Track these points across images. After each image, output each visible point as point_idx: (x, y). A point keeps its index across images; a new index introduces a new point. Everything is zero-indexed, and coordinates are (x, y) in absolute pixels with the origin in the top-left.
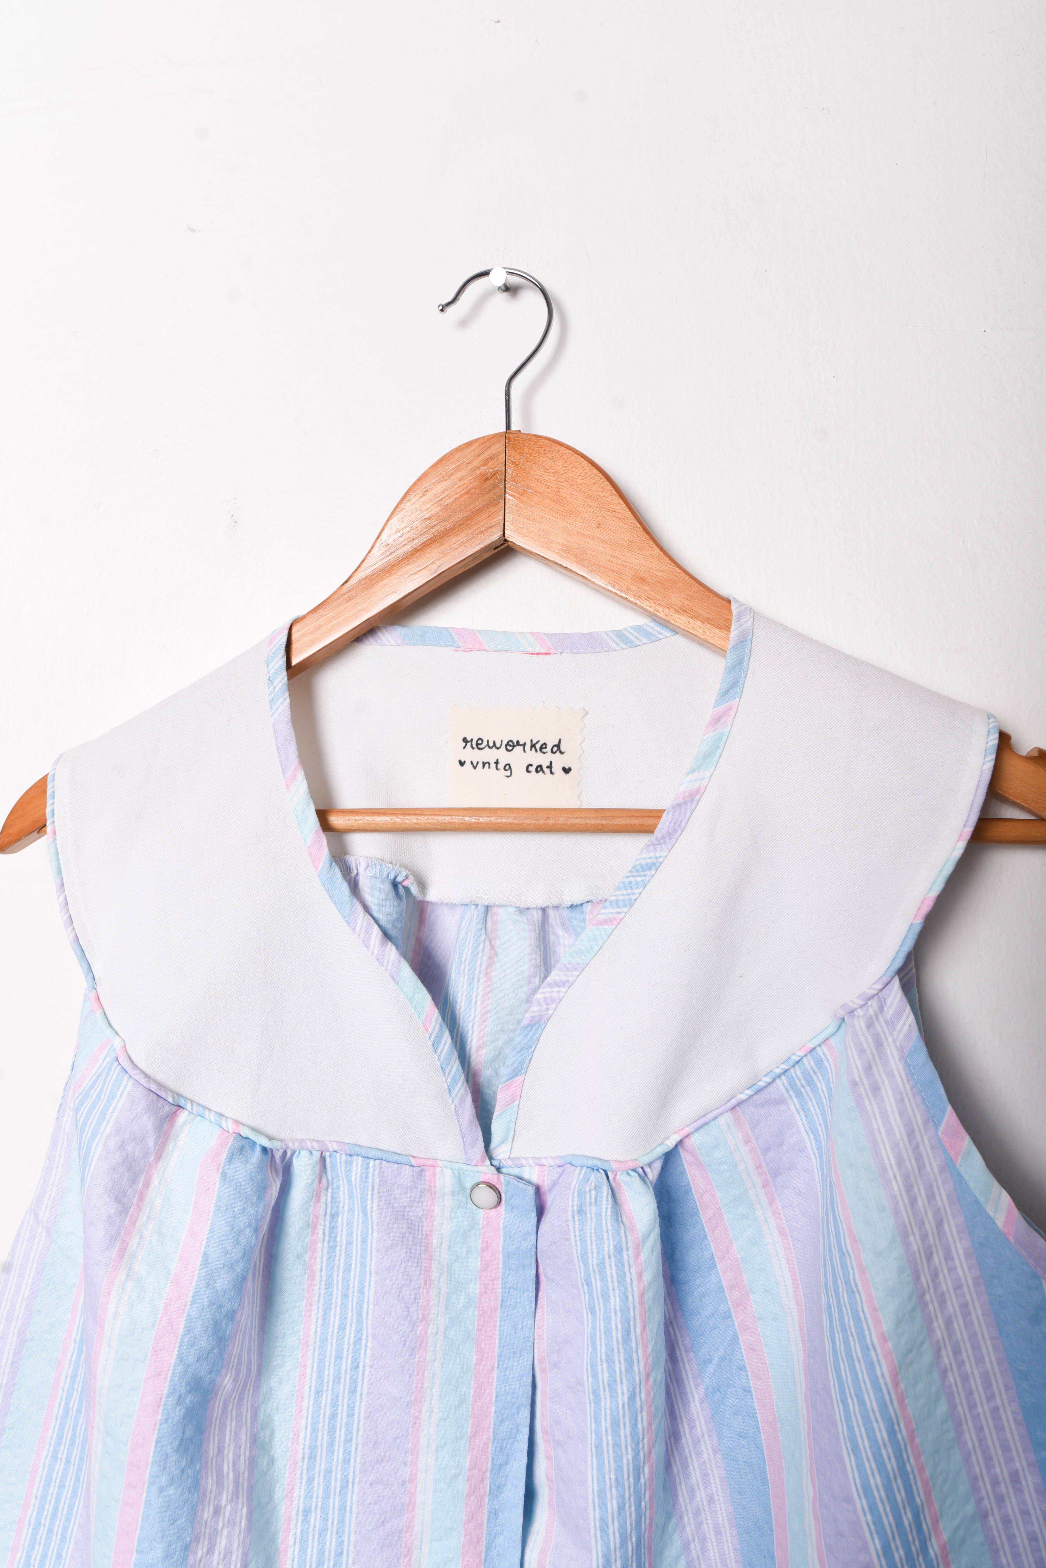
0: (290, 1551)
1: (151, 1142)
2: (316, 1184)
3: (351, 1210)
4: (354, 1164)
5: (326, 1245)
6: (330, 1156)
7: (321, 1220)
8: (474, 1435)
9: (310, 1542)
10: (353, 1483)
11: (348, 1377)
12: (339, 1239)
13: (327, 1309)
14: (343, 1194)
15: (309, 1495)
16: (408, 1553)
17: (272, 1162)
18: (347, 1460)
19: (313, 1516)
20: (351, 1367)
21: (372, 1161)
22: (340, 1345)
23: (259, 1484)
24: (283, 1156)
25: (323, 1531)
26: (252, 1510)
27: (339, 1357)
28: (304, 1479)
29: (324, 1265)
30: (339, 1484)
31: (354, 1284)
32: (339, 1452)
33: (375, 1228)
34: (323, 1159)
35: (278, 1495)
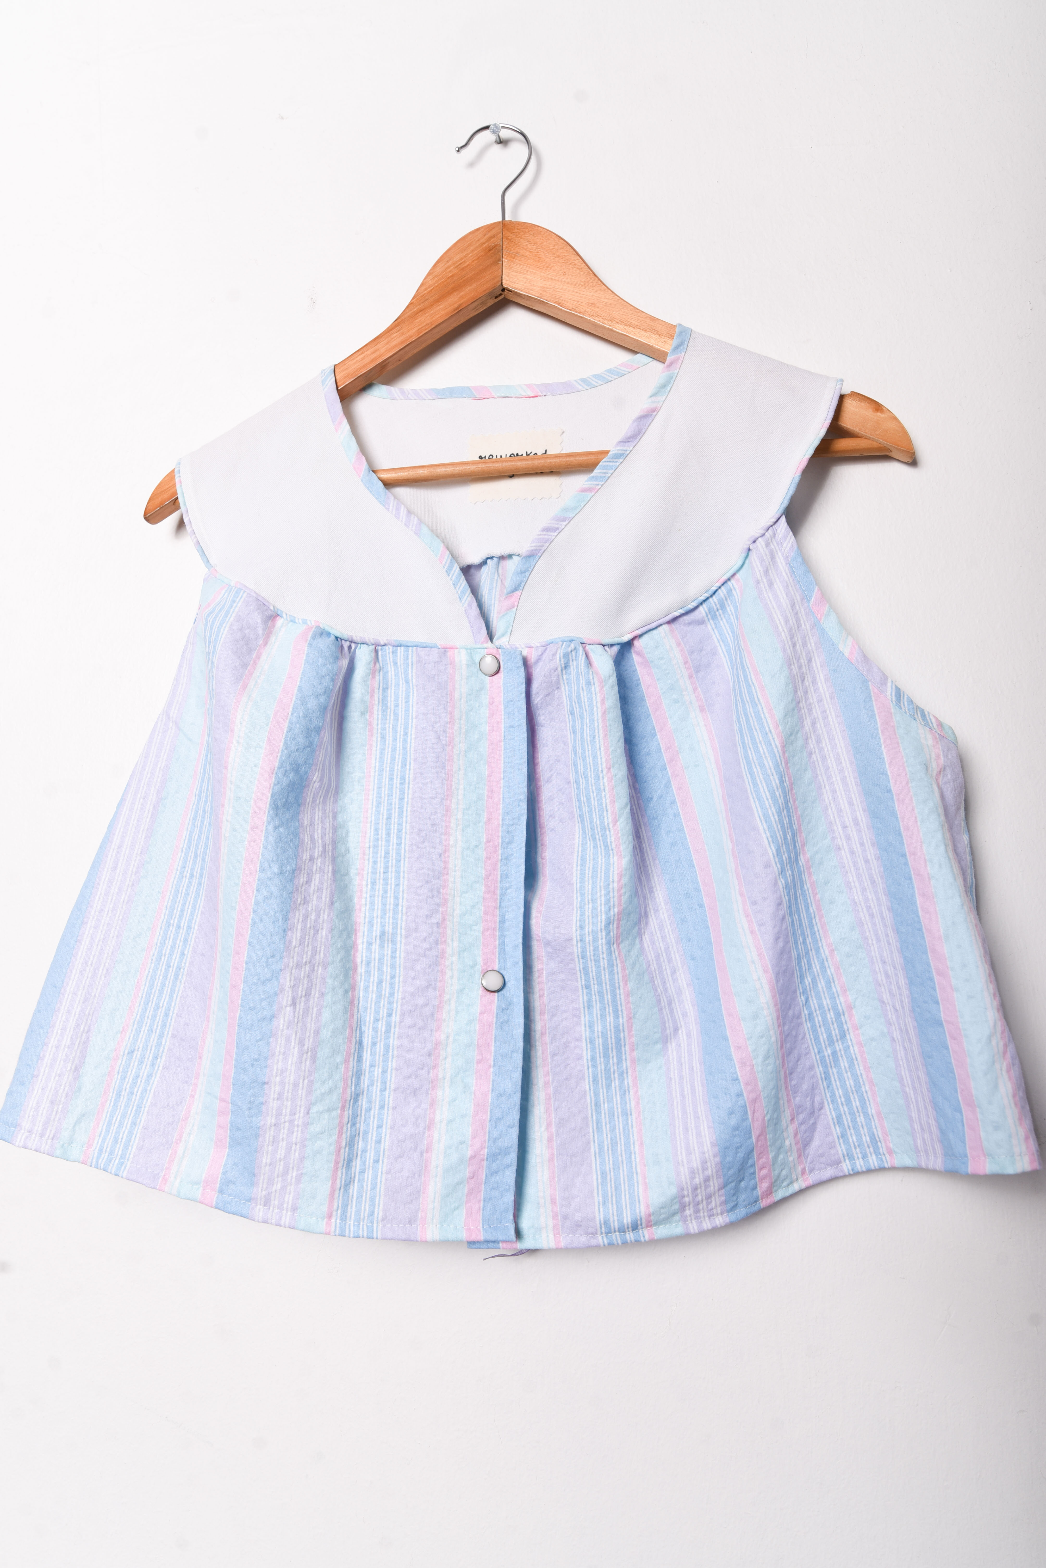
0: (363, 908)
1: (260, 631)
2: (372, 665)
3: (397, 685)
4: (399, 652)
5: (380, 708)
6: (382, 650)
7: (376, 691)
8: (489, 821)
9: (376, 902)
10: (404, 858)
11: (398, 790)
12: (389, 704)
13: (382, 751)
14: (391, 674)
15: (374, 872)
16: (445, 903)
17: (342, 647)
18: (399, 844)
19: (378, 884)
20: (400, 783)
21: (410, 648)
22: (392, 771)
23: (339, 860)
24: (350, 647)
25: (385, 893)
26: (334, 872)
27: (391, 779)
28: (371, 861)
29: (380, 720)
30: (394, 860)
31: (400, 731)
32: (394, 840)
33: (415, 688)
34: (375, 651)
35: (352, 872)
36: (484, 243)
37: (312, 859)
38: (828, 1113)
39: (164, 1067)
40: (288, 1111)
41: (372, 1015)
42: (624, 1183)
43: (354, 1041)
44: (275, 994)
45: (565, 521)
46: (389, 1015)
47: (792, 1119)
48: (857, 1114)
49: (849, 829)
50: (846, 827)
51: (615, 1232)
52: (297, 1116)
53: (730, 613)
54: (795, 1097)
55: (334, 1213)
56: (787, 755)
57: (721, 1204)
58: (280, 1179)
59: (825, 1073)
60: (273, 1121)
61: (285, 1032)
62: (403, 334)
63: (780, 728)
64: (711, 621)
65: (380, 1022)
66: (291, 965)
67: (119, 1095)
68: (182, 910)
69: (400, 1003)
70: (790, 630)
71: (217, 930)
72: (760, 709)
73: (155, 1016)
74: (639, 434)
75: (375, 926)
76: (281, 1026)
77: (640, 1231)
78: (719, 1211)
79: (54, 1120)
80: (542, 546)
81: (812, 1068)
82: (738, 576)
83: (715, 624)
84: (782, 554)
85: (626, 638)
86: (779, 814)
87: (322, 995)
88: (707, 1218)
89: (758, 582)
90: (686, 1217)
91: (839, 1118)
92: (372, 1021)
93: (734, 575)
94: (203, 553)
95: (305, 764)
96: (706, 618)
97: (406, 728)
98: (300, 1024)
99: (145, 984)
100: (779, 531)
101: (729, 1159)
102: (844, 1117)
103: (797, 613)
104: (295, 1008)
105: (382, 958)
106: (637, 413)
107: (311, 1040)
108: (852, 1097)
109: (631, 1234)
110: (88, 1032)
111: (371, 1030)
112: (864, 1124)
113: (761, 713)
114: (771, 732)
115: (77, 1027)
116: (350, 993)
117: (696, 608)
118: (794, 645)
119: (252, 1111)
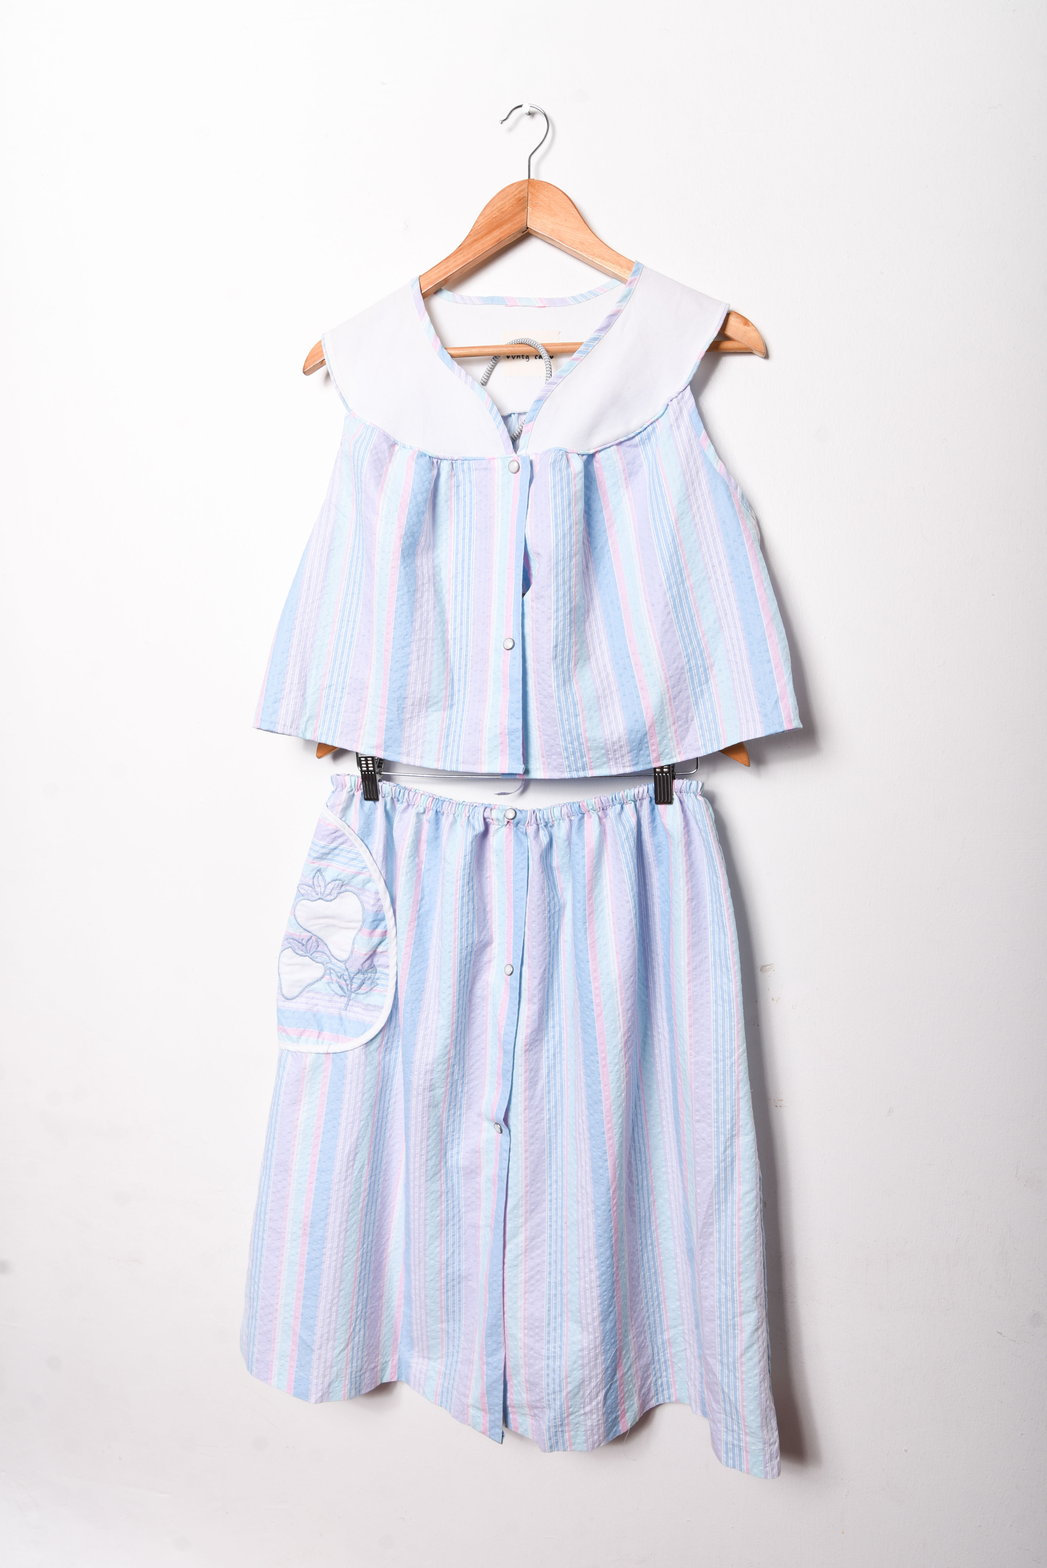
0: (451, 611)
1: (387, 453)
2: (450, 472)
3: (465, 484)
4: (466, 464)
5: (456, 497)
6: (455, 463)
7: (453, 488)
9: (457, 607)
10: (472, 583)
11: (468, 545)
12: (461, 495)
13: (458, 523)
14: (461, 478)
15: (456, 591)
17: (433, 463)
18: (469, 576)
19: (458, 598)
20: (469, 541)
21: (472, 462)
22: (464, 535)
23: (437, 585)
24: (438, 463)
25: (462, 602)
26: (435, 591)
27: (464, 539)
28: (454, 585)
29: (456, 505)
30: (467, 584)
31: (468, 511)
32: (466, 573)
33: (476, 486)
34: (452, 464)
35: (444, 591)
36: (517, 195)
37: (423, 584)
38: (696, 722)
39: (348, 693)
41: (458, 665)
43: (448, 679)
44: (409, 654)
45: (561, 378)
46: (467, 665)
47: (674, 724)
48: (711, 723)
49: (716, 567)
51: (573, 771)
52: (422, 715)
53: (653, 442)
54: (677, 712)
55: (442, 761)
56: (678, 526)
57: (629, 761)
58: (414, 744)
59: (695, 700)
60: (410, 718)
61: (414, 673)
62: (464, 256)
63: (676, 511)
64: (642, 446)
65: (462, 668)
66: (416, 639)
67: (327, 706)
68: (350, 612)
69: (471, 660)
70: (687, 456)
71: (373, 622)
73: (340, 668)
74: (609, 326)
75: (457, 620)
76: (413, 670)
78: (628, 765)
79: (296, 720)
81: (689, 697)
82: (660, 418)
83: (645, 447)
84: (688, 408)
85: (591, 453)
86: (671, 557)
87: (432, 655)
88: (622, 767)
89: (671, 426)
90: (611, 766)
91: (701, 725)
92: (458, 668)
94: (344, 401)
95: (418, 530)
96: (639, 444)
97: (471, 510)
98: (422, 670)
99: (334, 651)
100: (686, 395)
101: (633, 737)
102: (704, 725)
103: (692, 445)
104: (419, 661)
105: (461, 636)
106: (607, 314)
107: (427, 678)
108: (709, 713)
109: (582, 773)
110: (306, 676)
111: (458, 672)
113: (666, 501)
114: (670, 513)
115: (300, 673)
116: (446, 655)
117: (634, 437)
118: (688, 463)
119: (399, 712)
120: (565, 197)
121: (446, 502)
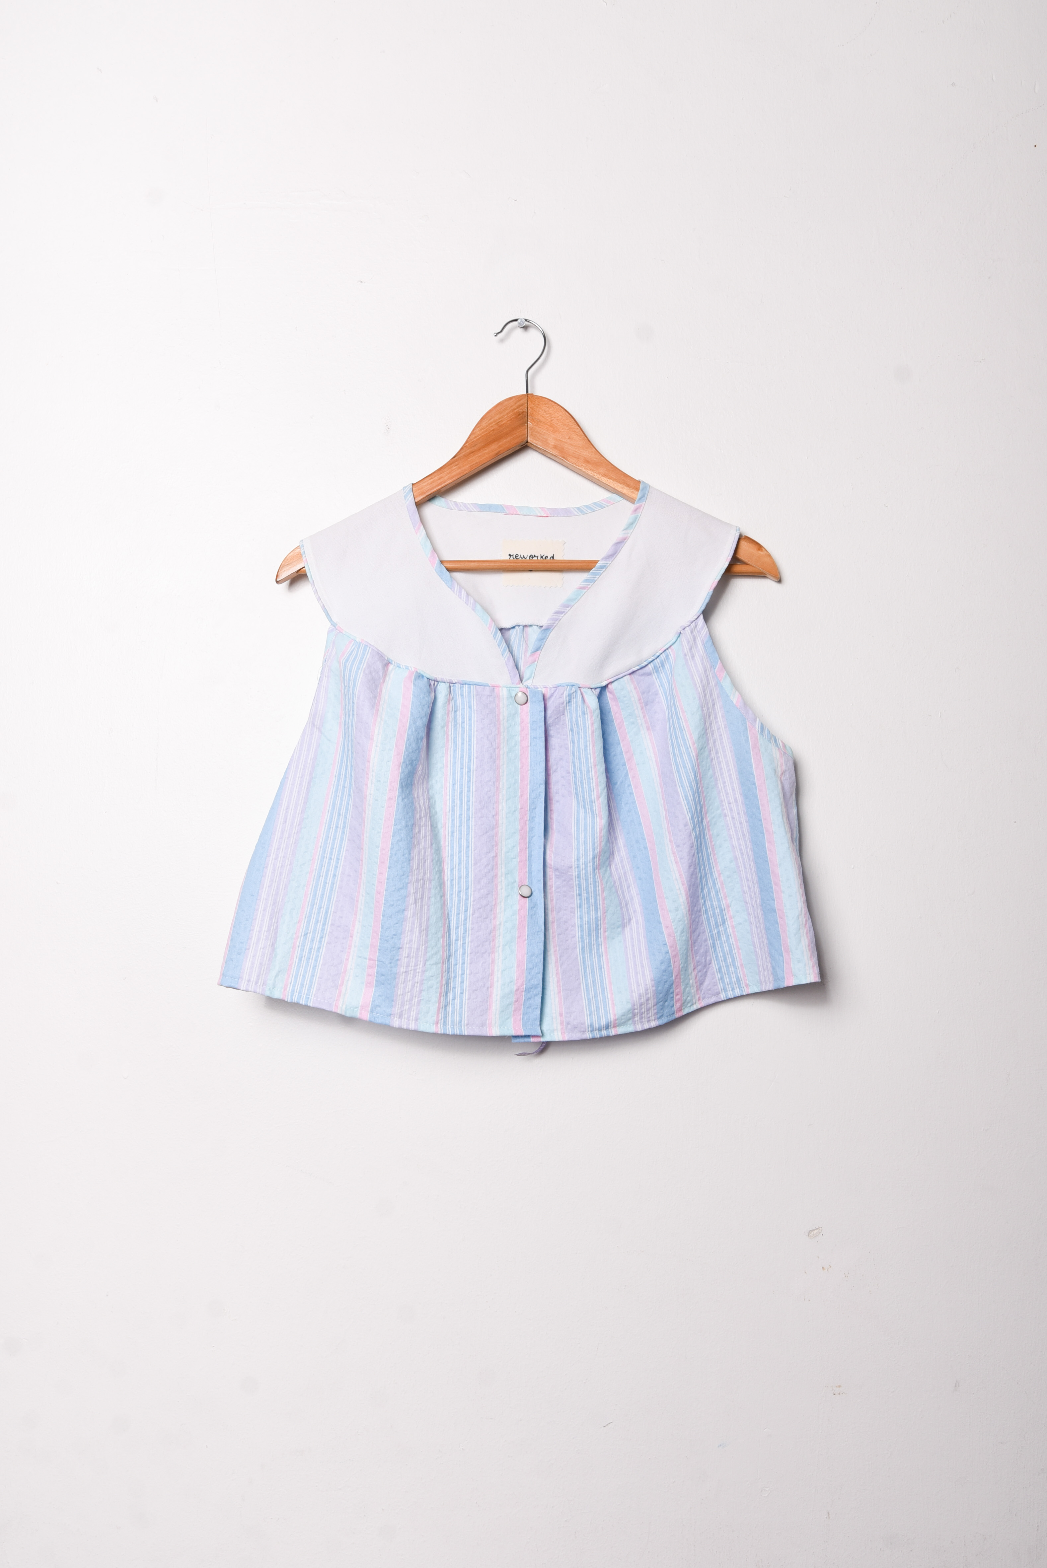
0: (447, 848)
1: (381, 673)
2: (447, 696)
3: (463, 709)
4: (464, 688)
5: (453, 723)
6: (453, 686)
7: (450, 713)
8: (522, 796)
9: (455, 844)
10: (472, 818)
11: (466, 776)
12: (458, 721)
13: (455, 751)
14: (459, 702)
15: (453, 825)
16: (497, 845)
17: (430, 685)
18: (468, 809)
19: (455, 834)
20: (468, 772)
21: (472, 686)
22: (462, 764)
23: (432, 819)
24: (434, 684)
25: (460, 839)
26: (432, 826)
27: (462, 768)
28: (450, 820)
29: (453, 731)
30: (465, 819)
31: (466, 738)
32: (465, 807)
33: (475, 712)
34: (450, 687)
35: (439, 826)
36: (515, 409)
37: (420, 818)
38: (714, 966)
39: (327, 943)
40: (413, 964)
41: (456, 911)
42: (601, 1004)
43: (446, 925)
44: (405, 897)
45: (568, 607)
46: (466, 911)
47: (694, 969)
48: (730, 966)
49: (732, 804)
50: (730, 803)
51: (596, 1030)
52: (418, 967)
53: (667, 669)
54: (696, 956)
55: (440, 1022)
56: (699, 761)
57: (654, 1014)
58: (408, 1003)
59: (713, 943)
60: (404, 970)
61: (411, 919)
62: (460, 468)
63: (696, 745)
64: (655, 674)
65: (461, 915)
66: (413, 880)
67: (300, 960)
68: (332, 849)
69: (472, 904)
70: (703, 687)
71: (362, 860)
72: (685, 733)
73: (319, 913)
74: (615, 553)
75: (455, 858)
76: (409, 915)
77: (610, 1030)
78: (653, 1019)
79: (263, 974)
80: (554, 623)
81: (706, 940)
82: (673, 647)
83: (658, 676)
84: (700, 638)
85: (604, 684)
86: (694, 795)
87: (429, 898)
88: (646, 1022)
89: (685, 655)
90: (635, 1021)
91: (720, 968)
92: (455, 915)
93: (671, 646)
94: (327, 614)
95: (416, 760)
96: (652, 672)
97: (470, 737)
98: (419, 915)
99: (311, 894)
100: (699, 624)
101: (660, 988)
102: (722, 968)
103: (707, 676)
104: (416, 905)
105: (460, 878)
106: (614, 541)
107: (425, 924)
108: (727, 957)
109: (605, 1031)
110: (277, 922)
111: (455, 919)
112: (733, 971)
113: (685, 736)
114: (690, 747)
115: (271, 919)
116: (443, 898)
117: (646, 665)
118: (705, 695)
119: (392, 965)
120: (567, 414)
121: (442, 727)
